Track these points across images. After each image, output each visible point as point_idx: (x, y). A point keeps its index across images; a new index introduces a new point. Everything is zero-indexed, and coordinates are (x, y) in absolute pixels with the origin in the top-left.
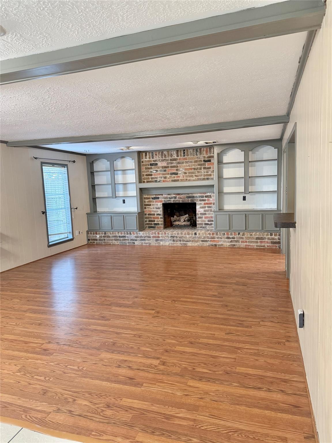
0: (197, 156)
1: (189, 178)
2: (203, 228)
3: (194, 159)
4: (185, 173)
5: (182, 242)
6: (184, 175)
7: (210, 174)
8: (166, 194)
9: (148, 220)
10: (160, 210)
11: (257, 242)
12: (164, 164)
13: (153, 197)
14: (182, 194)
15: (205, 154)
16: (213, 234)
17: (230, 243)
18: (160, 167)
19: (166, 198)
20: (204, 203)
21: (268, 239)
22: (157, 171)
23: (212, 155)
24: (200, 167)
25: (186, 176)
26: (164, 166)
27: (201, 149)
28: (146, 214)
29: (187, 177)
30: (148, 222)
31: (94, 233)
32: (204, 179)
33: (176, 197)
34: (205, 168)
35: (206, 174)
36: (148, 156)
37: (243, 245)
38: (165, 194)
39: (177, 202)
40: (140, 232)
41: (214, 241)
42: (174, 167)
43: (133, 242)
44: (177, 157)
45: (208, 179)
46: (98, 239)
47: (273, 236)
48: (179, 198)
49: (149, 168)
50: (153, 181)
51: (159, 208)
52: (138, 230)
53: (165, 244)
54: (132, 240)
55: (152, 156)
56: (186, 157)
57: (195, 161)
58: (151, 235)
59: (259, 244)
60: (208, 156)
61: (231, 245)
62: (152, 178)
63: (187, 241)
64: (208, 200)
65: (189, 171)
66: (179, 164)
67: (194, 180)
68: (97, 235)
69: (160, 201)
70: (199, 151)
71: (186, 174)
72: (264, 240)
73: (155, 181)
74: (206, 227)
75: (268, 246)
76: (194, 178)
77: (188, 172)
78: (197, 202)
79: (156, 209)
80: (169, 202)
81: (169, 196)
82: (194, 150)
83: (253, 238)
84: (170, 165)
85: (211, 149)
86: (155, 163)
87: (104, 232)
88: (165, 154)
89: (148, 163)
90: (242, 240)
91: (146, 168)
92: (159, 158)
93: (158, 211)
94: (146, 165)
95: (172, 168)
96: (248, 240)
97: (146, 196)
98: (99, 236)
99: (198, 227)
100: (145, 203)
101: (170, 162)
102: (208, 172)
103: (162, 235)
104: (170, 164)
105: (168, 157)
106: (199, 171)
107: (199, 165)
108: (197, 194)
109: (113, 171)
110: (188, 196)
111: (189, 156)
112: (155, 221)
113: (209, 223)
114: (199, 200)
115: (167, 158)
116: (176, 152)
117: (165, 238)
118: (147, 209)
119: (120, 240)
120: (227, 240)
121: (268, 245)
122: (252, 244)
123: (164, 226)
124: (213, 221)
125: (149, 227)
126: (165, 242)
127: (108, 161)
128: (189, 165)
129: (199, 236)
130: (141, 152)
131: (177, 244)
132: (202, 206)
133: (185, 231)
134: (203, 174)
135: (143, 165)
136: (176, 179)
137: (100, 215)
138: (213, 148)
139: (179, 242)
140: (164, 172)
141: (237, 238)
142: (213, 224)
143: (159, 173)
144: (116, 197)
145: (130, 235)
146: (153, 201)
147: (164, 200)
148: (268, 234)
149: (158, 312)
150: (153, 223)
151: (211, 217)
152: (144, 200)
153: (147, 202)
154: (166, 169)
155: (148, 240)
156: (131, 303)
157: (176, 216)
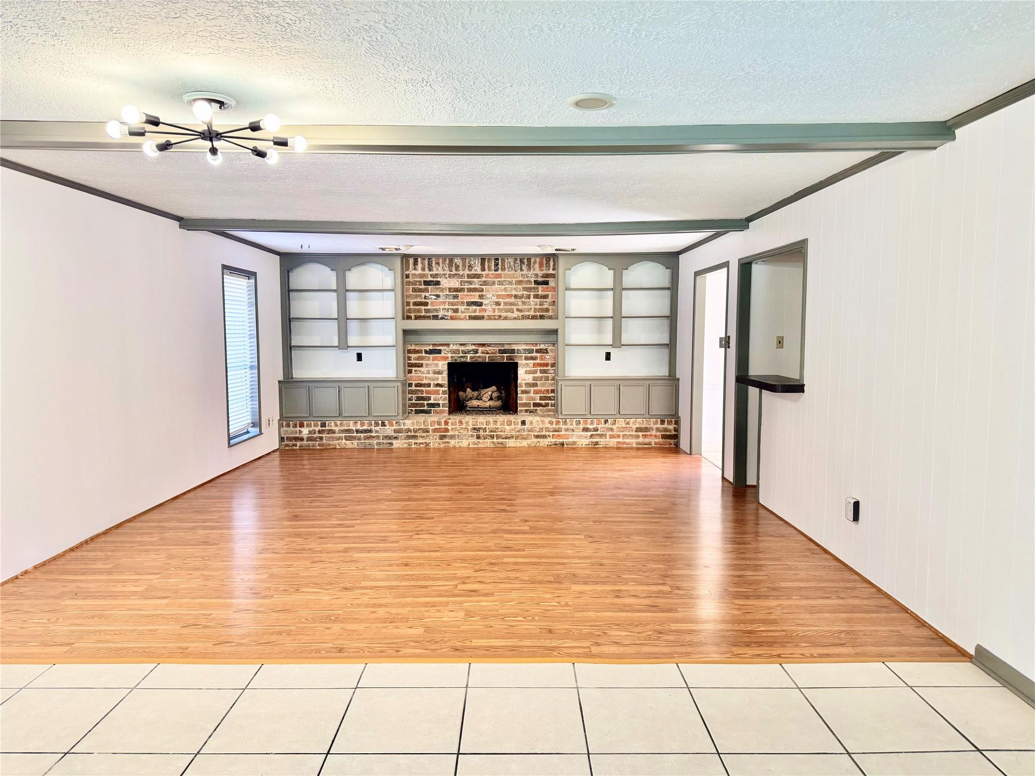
0: (521, 273)
1: (504, 313)
2: (531, 412)
3: (516, 278)
4: (498, 304)
6: (494, 307)
7: (546, 309)
8: (456, 344)
9: (414, 396)
10: (442, 377)
11: (638, 437)
12: (455, 283)
13: (427, 348)
14: (489, 345)
15: (538, 269)
16: (558, 423)
17: (589, 440)
18: (446, 288)
19: (457, 351)
20: (534, 364)
21: (658, 429)
22: (438, 296)
23: (551, 272)
24: (527, 293)
25: (499, 309)
26: (454, 288)
27: (531, 258)
28: (412, 383)
29: (501, 312)
30: (416, 401)
31: (296, 425)
32: (534, 317)
33: (478, 350)
34: (536, 296)
35: (538, 307)
36: (420, 266)
37: (613, 442)
38: (453, 344)
39: (480, 360)
40: (406, 421)
41: (559, 436)
42: (475, 290)
43: (389, 441)
44: (482, 271)
45: (542, 317)
46: (305, 437)
47: (665, 426)
48: (483, 353)
49: (420, 290)
50: (429, 317)
51: (439, 373)
52: (400, 417)
53: (459, 444)
54: (386, 437)
55: (430, 265)
56: (500, 272)
57: (518, 281)
58: (429, 427)
59: (641, 440)
60: (544, 274)
61: (592, 442)
62: (427, 311)
63: (506, 438)
64: (542, 358)
65: (506, 300)
66: (486, 285)
67: (515, 318)
68: (302, 429)
69: (443, 357)
70: (526, 263)
72: (649, 433)
73: (433, 316)
74: (536, 410)
75: (656, 444)
76: (516, 314)
77: (504, 303)
78: (519, 362)
79: (433, 375)
80: (463, 360)
81: (463, 349)
82: (516, 259)
83: (630, 429)
84: (466, 286)
85: (549, 260)
86: (435, 279)
87: (319, 423)
88: (456, 264)
89: (420, 279)
90: (612, 433)
92: (444, 270)
93: (438, 379)
94: (414, 283)
95: (471, 293)
96: (622, 434)
97: (413, 347)
98: (307, 430)
99: (521, 411)
100: (409, 362)
101: (466, 279)
102: (543, 305)
103: (453, 427)
104: (466, 284)
105: (463, 270)
106: (525, 300)
107: (525, 289)
108: (520, 345)
109: (342, 291)
110: (503, 348)
111: (506, 272)
112: (431, 400)
113: (543, 402)
114: (523, 358)
115: (461, 273)
116: (480, 260)
117: (461, 431)
118: (413, 374)
119: (359, 439)
120: (584, 433)
121: (657, 440)
122: (627, 441)
123: (447, 409)
124: (550, 398)
125: (417, 412)
126: (460, 441)
127: (332, 270)
128: (505, 289)
129: (530, 427)
130: (405, 257)
131: (486, 444)
132: (530, 369)
133: (502, 418)
134: (533, 307)
135: (409, 283)
136: (477, 314)
137: (311, 385)
138: (554, 260)
139: (489, 439)
140: (453, 300)
141: (601, 430)
142: (551, 403)
143: (443, 300)
144: (348, 347)
145: (383, 427)
146: (427, 357)
147: (452, 355)
148: (657, 421)
149: (591, 537)
150: (427, 403)
151: (547, 391)
152: (409, 355)
153: (415, 359)
154: (457, 293)
155: (424, 437)
156: (527, 528)
157: (468, 389)
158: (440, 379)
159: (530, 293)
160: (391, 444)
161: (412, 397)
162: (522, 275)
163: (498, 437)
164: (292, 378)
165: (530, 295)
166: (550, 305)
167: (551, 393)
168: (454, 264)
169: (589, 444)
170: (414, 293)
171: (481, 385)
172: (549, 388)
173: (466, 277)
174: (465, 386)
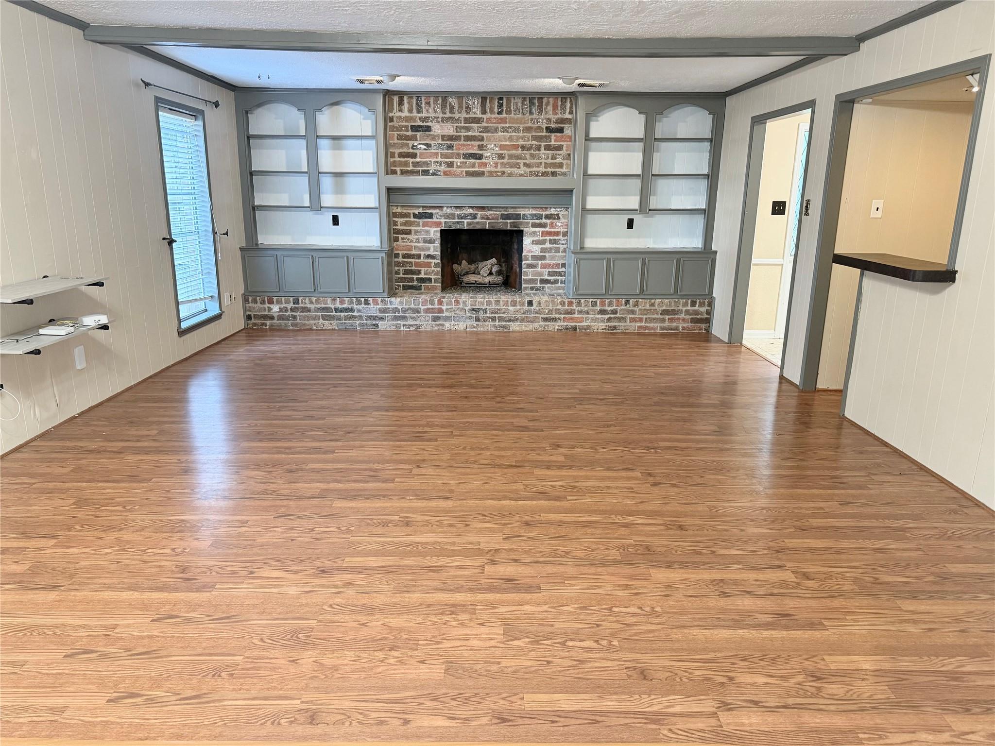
0: (530, 117)
1: (509, 169)
2: (537, 290)
3: (525, 123)
4: (501, 156)
5: (497, 323)
6: (496, 160)
7: (559, 163)
8: (451, 207)
9: (401, 269)
10: (434, 246)
11: (663, 320)
12: (449, 129)
13: (416, 211)
14: (490, 208)
15: (551, 112)
16: (570, 303)
17: (606, 324)
18: (438, 136)
19: (452, 216)
20: (543, 232)
21: (687, 312)
22: (428, 146)
23: (567, 116)
24: (537, 143)
25: (502, 163)
26: (449, 136)
27: (542, 98)
28: (399, 254)
29: (505, 167)
30: (403, 274)
31: (264, 301)
32: (544, 174)
33: (476, 214)
34: (548, 148)
35: (550, 161)
36: (406, 106)
37: (634, 327)
38: (447, 207)
39: (479, 227)
40: (393, 299)
41: (571, 318)
42: (474, 138)
43: (374, 322)
44: (482, 114)
45: (554, 174)
46: (276, 315)
47: (697, 308)
48: (482, 218)
49: (407, 138)
50: (417, 173)
51: (431, 241)
52: (385, 295)
53: (455, 327)
54: (370, 318)
55: (418, 105)
56: (504, 115)
57: (526, 127)
58: (420, 306)
59: (667, 324)
60: (558, 119)
61: (609, 326)
62: (416, 164)
63: (510, 321)
64: (552, 225)
65: (511, 152)
66: (487, 132)
67: (521, 175)
68: (271, 306)
69: (435, 222)
70: (537, 104)
71: (503, 158)
72: (676, 316)
73: (424, 171)
74: (543, 288)
75: (683, 328)
76: (522, 170)
77: (509, 155)
78: (525, 230)
79: (423, 244)
80: (459, 226)
81: (459, 213)
82: (524, 99)
83: (655, 312)
84: (463, 134)
85: (566, 102)
86: (424, 124)
87: (291, 299)
88: (450, 104)
89: (407, 124)
90: (633, 316)
91: (400, 137)
92: (436, 112)
93: (429, 249)
94: (399, 129)
95: (469, 143)
96: (645, 317)
97: (399, 210)
98: (278, 307)
99: (526, 288)
100: (395, 227)
101: (463, 124)
102: (556, 158)
103: (448, 307)
104: (463, 130)
105: (460, 113)
106: (535, 153)
107: (535, 138)
108: (527, 209)
109: (312, 138)
110: (506, 213)
111: (512, 115)
112: (421, 273)
113: (552, 278)
114: (530, 225)
115: (457, 116)
116: (480, 100)
117: (457, 312)
118: (400, 243)
119: (339, 319)
120: (599, 316)
121: (685, 325)
122: (651, 325)
123: (440, 284)
124: (560, 274)
125: (406, 288)
126: (456, 323)
127: (299, 110)
128: (510, 137)
129: (538, 308)
130: (388, 94)
131: (486, 327)
132: (537, 238)
133: (504, 297)
134: (543, 161)
135: (393, 128)
136: (477, 169)
137: (279, 253)
138: (571, 101)
139: (489, 321)
140: (447, 151)
141: (621, 313)
142: (561, 280)
143: (434, 151)
144: (321, 208)
145: (367, 306)
146: (416, 222)
147: (446, 220)
148: (687, 302)
149: (650, 475)
150: (417, 278)
151: (557, 265)
152: (394, 219)
153: (402, 224)
154: (452, 143)
155: (414, 318)
156: (561, 458)
157: (464, 262)
158: (432, 249)
159: (540, 143)
160: (377, 326)
161: (399, 270)
162: (532, 119)
163: (501, 319)
164: (257, 244)
165: (540, 145)
166: (563, 159)
167: (562, 267)
168: (448, 103)
169: (605, 329)
170: (399, 141)
171: (478, 257)
172: (559, 262)
173: (463, 122)
174: (460, 258)
